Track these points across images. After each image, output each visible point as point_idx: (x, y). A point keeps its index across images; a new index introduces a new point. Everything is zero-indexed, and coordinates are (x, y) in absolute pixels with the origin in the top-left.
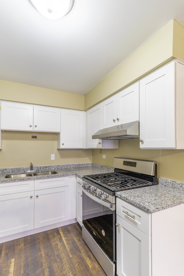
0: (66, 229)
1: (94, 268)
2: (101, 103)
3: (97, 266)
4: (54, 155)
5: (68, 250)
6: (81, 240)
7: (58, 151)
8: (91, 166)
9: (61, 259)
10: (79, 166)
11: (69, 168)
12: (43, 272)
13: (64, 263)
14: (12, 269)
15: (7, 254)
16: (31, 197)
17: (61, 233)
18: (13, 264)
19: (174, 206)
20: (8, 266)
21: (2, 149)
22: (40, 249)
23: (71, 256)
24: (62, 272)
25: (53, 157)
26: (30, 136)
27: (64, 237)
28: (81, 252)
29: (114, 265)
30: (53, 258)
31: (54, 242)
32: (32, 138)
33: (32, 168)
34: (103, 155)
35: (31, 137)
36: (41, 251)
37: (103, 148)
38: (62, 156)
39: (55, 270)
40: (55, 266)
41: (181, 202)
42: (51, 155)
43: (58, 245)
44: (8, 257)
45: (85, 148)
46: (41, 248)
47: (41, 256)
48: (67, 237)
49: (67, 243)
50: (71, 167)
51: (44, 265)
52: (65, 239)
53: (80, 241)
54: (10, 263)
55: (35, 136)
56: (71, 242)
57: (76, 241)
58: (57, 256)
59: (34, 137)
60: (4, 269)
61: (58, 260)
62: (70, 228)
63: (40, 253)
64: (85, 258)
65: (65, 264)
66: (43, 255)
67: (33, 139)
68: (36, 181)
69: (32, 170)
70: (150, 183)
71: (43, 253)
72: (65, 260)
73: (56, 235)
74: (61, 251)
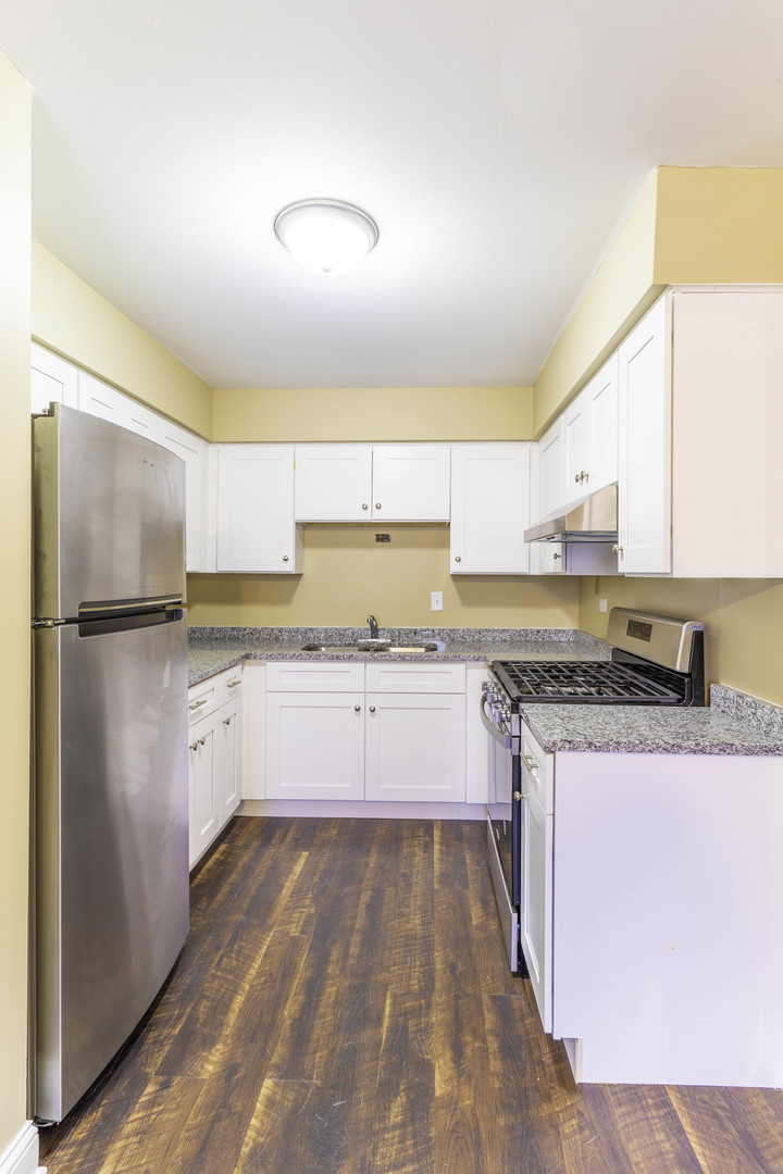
0: (453, 828)
1: (483, 928)
2: (562, 417)
3: (494, 926)
4: (440, 594)
5: (437, 874)
6: (484, 863)
7: (454, 580)
8: (571, 639)
9: (409, 886)
10: (527, 635)
11: (490, 639)
12: (360, 893)
13: (412, 894)
14: (298, 868)
15: (296, 840)
16: (358, 710)
17: (437, 834)
18: (302, 861)
19: (643, 751)
20: (294, 861)
21: (301, 575)
22: (369, 850)
23: (436, 887)
24: (400, 907)
25: (437, 601)
26: (372, 534)
27: (441, 844)
28: (467, 887)
29: (515, 916)
30: (391, 878)
31: (407, 846)
32: (378, 540)
33: (375, 631)
34: (601, 601)
35: (375, 537)
36: (369, 856)
37: (568, 573)
38: (468, 600)
39: (386, 900)
40: (390, 892)
41: (680, 747)
42: (433, 593)
43: (415, 856)
44: (297, 845)
45: (536, 572)
46: (373, 850)
47: (367, 864)
48: (448, 846)
49: (441, 860)
50: (498, 639)
51: (366, 882)
52: (441, 850)
53: (478, 863)
54: (299, 857)
55: (383, 534)
56: (452, 859)
57: (468, 862)
58: (404, 875)
59: (382, 539)
60: (284, 864)
61: (401, 884)
62: (466, 829)
63: (365, 859)
64: (472, 903)
65: (416, 896)
66: (371, 865)
67: (380, 543)
68: (371, 666)
69: (376, 637)
70: (673, 696)
71: (373, 860)
72: (418, 889)
73: (421, 833)
74: (418, 871)
